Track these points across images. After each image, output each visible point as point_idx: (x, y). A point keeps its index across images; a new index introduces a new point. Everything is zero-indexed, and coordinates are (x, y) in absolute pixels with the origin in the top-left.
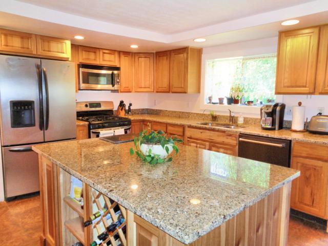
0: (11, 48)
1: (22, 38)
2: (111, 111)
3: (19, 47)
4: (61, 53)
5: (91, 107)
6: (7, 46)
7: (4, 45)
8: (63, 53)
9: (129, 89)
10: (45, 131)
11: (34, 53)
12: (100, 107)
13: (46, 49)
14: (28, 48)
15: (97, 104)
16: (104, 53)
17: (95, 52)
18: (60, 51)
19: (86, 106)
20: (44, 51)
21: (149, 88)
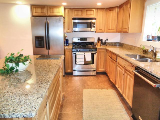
0: (37, 13)
1: (42, 8)
2: (93, 43)
3: (40, 13)
4: (59, 13)
5: (81, 40)
6: (36, 13)
7: (35, 13)
8: (60, 13)
9: (103, 31)
10: (49, 50)
11: (46, 15)
12: (86, 40)
13: (52, 12)
14: (44, 13)
15: (84, 38)
16: (87, 11)
17: (81, 11)
18: (58, 12)
19: (79, 39)
20: (51, 13)
21: (114, 29)
